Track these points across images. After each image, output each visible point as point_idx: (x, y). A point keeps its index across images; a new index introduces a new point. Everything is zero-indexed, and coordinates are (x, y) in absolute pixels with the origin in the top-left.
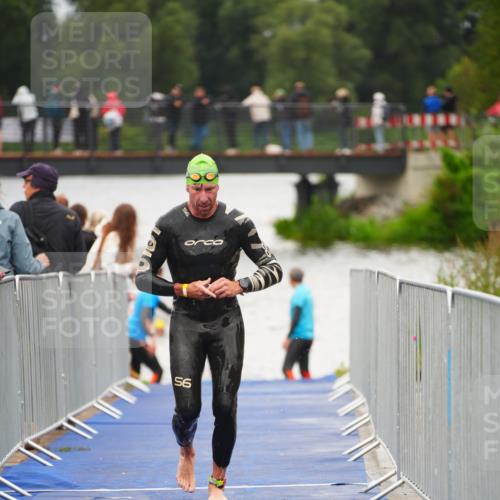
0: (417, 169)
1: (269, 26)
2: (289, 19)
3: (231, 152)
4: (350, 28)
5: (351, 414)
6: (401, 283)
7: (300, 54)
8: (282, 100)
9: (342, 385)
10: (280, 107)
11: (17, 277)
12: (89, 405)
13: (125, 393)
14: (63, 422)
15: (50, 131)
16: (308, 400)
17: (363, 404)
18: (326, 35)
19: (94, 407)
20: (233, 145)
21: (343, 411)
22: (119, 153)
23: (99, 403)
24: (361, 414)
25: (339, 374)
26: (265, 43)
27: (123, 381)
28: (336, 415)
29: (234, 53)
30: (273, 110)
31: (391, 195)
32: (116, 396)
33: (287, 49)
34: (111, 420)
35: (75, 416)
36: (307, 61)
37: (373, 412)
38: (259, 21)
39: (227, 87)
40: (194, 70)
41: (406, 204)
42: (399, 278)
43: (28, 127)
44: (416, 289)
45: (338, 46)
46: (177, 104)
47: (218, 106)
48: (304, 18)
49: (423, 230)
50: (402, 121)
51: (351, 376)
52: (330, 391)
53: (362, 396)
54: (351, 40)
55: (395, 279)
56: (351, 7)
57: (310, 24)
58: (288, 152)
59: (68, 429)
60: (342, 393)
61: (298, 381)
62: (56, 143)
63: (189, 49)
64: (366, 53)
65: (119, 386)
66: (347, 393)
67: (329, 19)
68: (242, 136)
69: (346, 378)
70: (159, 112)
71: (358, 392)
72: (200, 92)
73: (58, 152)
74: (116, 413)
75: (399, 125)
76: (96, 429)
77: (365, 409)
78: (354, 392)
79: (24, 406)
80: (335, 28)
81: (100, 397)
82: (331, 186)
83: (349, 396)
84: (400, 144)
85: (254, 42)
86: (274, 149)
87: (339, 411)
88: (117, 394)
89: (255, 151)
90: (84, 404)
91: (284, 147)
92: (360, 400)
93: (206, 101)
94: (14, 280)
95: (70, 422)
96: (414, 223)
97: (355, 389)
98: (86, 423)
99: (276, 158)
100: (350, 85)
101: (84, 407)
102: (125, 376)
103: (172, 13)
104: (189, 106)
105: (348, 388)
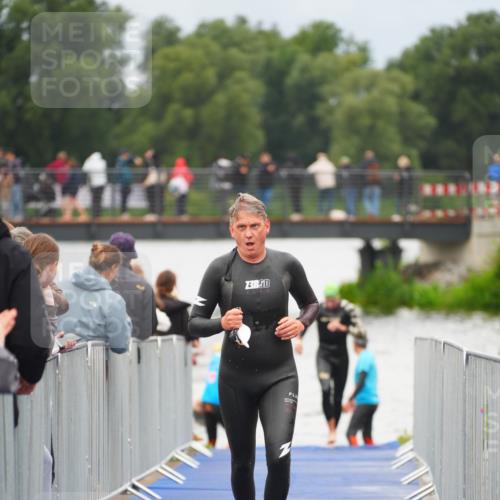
0: (481, 236)
1: (334, 94)
2: (355, 87)
3: (296, 217)
4: (416, 96)
5: (415, 483)
6: (468, 355)
7: (366, 121)
8: (347, 167)
9: (405, 453)
10: (345, 174)
11: (90, 343)
12: (152, 470)
13: (188, 457)
14: (127, 486)
15: (118, 197)
16: (372, 468)
17: (427, 473)
18: (392, 104)
19: (157, 471)
20: (298, 209)
21: (406, 480)
22: (185, 218)
23: (163, 468)
24: (425, 484)
25: (402, 441)
26: (331, 111)
27: (187, 446)
28: (399, 483)
29: (300, 120)
30: (338, 177)
31: (455, 261)
32: (178, 460)
33: (352, 117)
34: (175, 486)
35: (139, 481)
36: (372, 128)
37: (438, 481)
38: (325, 89)
39: (292, 154)
40: (260, 136)
41: (470, 270)
42: (466, 349)
43: (97, 193)
44: (483, 361)
45: (403, 114)
46: (244, 170)
47: (284, 173)
48: (370, 87)
49: (487, 297)
50: (467, 189)
51: (415, 444)
52: (394, 458)
53: (425, 464)
54: (417, 108)
55: (461, 350)
56: (417, 77)
57: (375, 93)
58: (352, 218)
59: (132, 494)
60: (406, 460)
61: (361, 448)
62: (124, 208)
63: (255, 116)
64: (431, 121)
65: (183, 451)
66: (410, 461)
67: (395, 88)
68: (307, 202)
69: (409, 445)
70: (226, 178)
71: (421, 460)
72: (266, 158)
73: (126, 218)
74: (179, 478)
75: (464, 193)
76: (159, 494)
77: (429, 478)
78: (417, 460)
79: (90, 470)
80: (401, 97)
81: (164, 461)
82: (395, 251)
83: (413, 464)
84: (465, 212)
85: (320, 110)
86: (338, 215)
87: (403, 479)
88: (180, 458)
89: (320, 217)
90: (148, 469)
91: (348, 212)
92: (424, 468)
93: (271, 168)
94: (87, 346)
95: (134, 487)
96: (479, 290)
97: (418, 458)
98: (150, 488)
99: (340, 224)
100: (414, 152)
101: (148, 472)
102: (189, 441)
103: (240, 81)
104: (255, 172)
105: (411, 455)
